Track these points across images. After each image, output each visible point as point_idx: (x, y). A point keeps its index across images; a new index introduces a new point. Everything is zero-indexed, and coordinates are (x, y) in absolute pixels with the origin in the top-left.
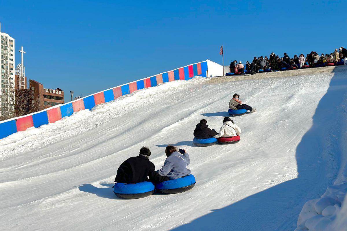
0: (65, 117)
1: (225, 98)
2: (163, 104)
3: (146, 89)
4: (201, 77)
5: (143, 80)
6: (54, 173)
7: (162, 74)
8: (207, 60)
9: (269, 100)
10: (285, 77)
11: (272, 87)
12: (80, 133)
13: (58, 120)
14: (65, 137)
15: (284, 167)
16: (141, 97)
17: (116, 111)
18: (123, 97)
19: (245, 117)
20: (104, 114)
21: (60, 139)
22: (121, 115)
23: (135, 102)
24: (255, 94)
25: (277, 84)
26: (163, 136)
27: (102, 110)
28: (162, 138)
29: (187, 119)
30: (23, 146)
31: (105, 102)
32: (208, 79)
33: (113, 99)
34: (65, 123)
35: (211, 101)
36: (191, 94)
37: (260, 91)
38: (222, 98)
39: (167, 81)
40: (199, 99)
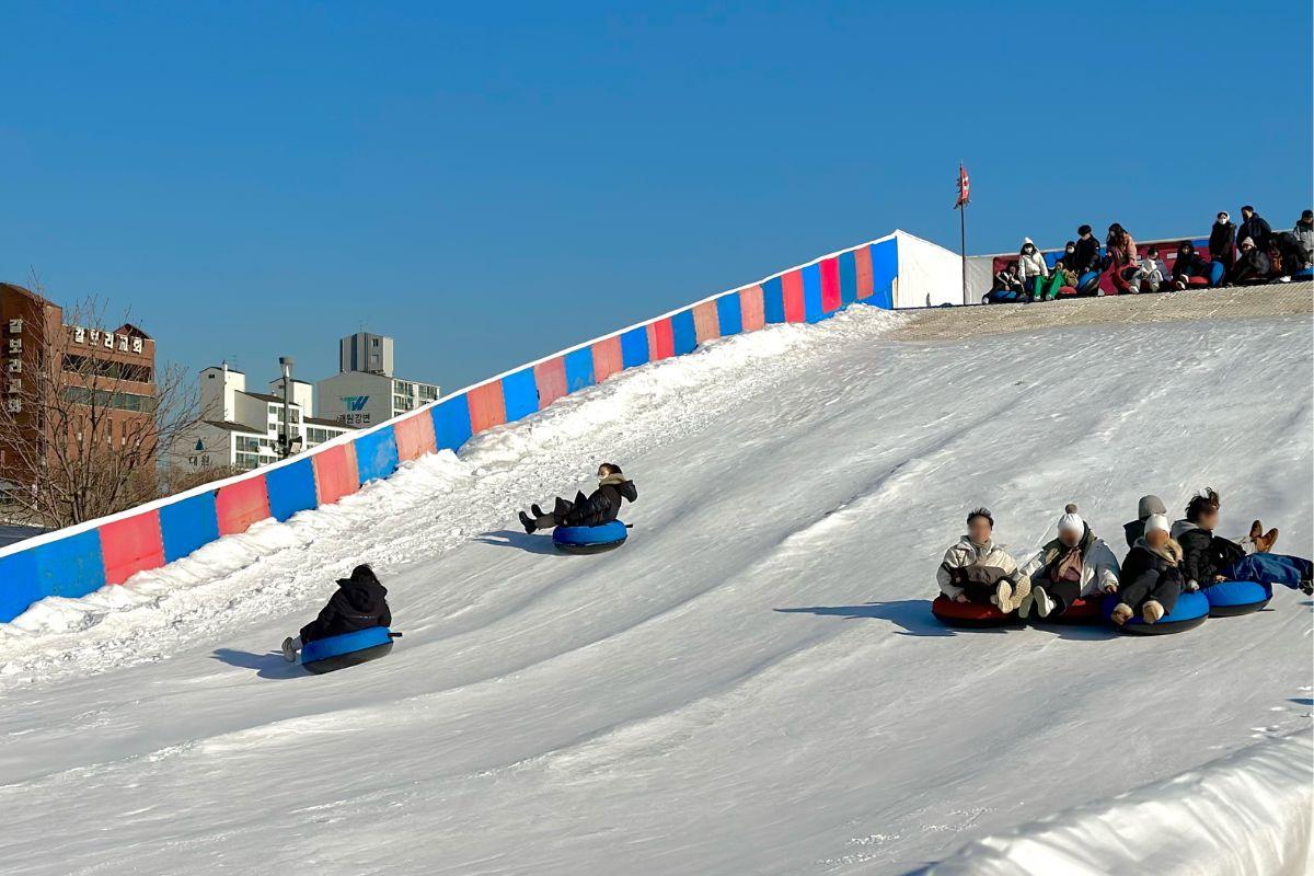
0: (373, 482)
1: (1009, 413)
2: (747, 433)
3: (658, 366)
4: (871, 310)
5: (644, 328)
6: (472, 687)
7: (719, 301)
8: (898, 233)
9: (1202, 426)
10: (1260, 320)
11: (1207, 366)
12: (448, 548)
13: (348, 493)
14: (394, 560)
15: (1302, 688)
16: (642, 402)
17: (556, 458)
18: (575, 400)
19: (1115, 499)
20: (515, 472)
21: (382, 569)
22: (585, 476)
23: (623, 420)
24: (1138, 401)
25: (1225, 352)
26: (791, 566)
27: (502, 454)
28: (795, 574)
29: (870, 499)
30: (258, 591)
31: (509, 421)
32: (903, 319)
33: (536, 409)
34: (377, 505)
35: (946, 424)
36: (848, 388)
37: (1156, 387)
38: (996, 415)
39: (738, 330)
40: (893, 413)
